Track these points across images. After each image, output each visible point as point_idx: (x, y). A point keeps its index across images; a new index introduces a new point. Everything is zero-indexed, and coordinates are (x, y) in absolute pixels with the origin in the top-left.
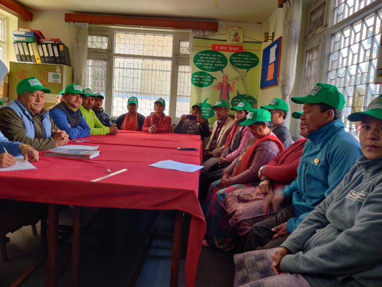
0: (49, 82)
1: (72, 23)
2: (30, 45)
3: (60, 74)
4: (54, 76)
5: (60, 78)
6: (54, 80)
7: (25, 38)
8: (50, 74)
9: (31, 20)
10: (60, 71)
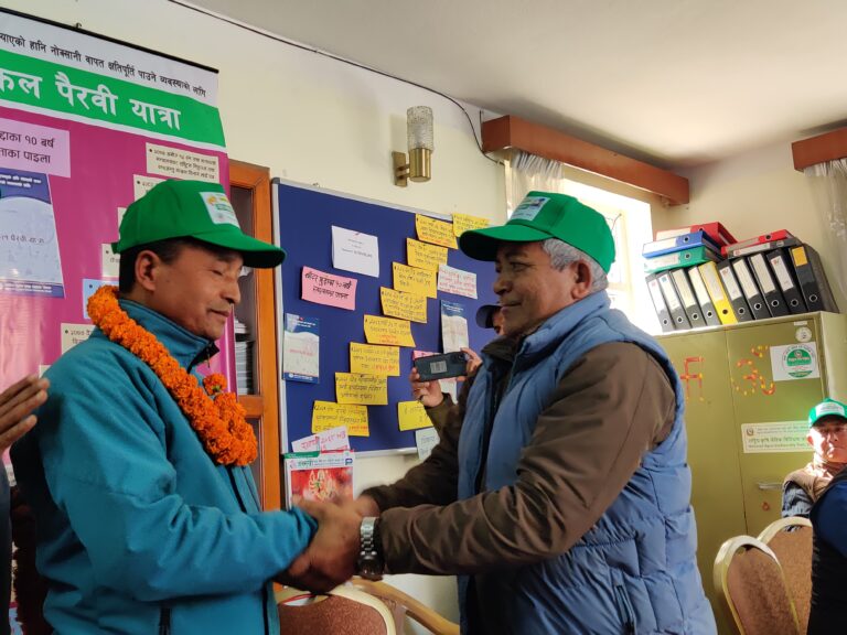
0: (775, 379)
1: (820, 170)
2: (693, 273)
3: (813, 346)
4: (792, 355)
5: (813, 360)
6: (792, 369)
7: (677, 255)
8: (778, 353)
9: (687, 202)
10: (809, 335)
